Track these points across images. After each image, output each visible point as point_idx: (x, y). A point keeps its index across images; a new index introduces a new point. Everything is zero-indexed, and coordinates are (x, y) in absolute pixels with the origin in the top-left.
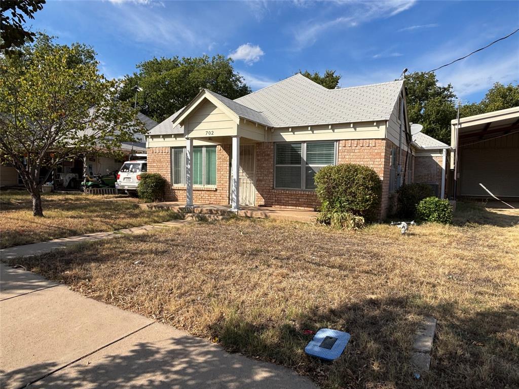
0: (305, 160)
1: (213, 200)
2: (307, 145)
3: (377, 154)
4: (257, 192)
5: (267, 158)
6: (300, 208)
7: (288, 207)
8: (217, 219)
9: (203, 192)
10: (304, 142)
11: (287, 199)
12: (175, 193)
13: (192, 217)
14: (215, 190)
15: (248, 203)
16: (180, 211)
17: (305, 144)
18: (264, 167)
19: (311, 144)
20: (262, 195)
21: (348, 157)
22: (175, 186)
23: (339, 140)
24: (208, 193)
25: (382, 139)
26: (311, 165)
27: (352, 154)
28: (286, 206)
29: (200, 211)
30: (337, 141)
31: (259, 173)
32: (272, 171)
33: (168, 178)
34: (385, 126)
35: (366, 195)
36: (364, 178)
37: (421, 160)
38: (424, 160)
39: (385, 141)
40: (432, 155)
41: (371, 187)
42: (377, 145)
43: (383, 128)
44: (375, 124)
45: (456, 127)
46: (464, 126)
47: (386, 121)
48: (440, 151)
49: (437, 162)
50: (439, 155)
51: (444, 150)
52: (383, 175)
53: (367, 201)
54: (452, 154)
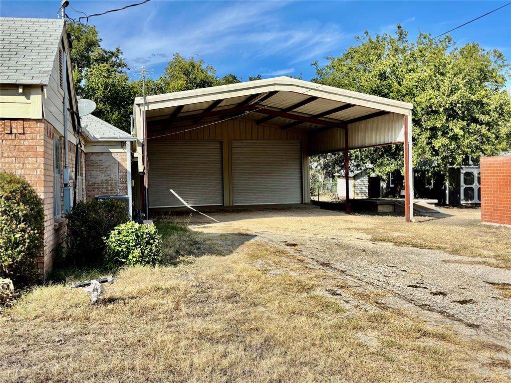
3: (30, 148)
25: (37, 121)
34: (40, 96)
37: (93, 158)
38: (100, 158)
39: (43, 125)
40: (112, 150)
42: (28, 131)
43: (36, 99)
44: (21, 90)
45: (143, 108)
46: (152, 107)
47: (41, 87)
48: (122, 144)
49: (119, 161)
50: (121, 150)
51: (128, 143)
54: (139, 149)
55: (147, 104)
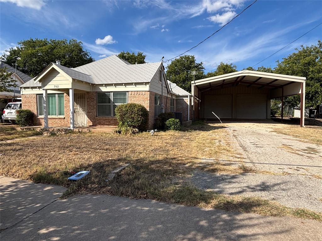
0: (113, 101)
1: (63, 124)
2: (113, 94)
3: (146, 98)
4: (88, 119)
5: (92, 100)
6: (111, 126)
7: (104, 126)
8: (62, 134)
9: (57, 120)
10: (112, 92)
11: (104, 122)
12: (40, 120)
13: (47, 133)
14: (63, 118)
15: (83, 125)
16: (41, 130)
17: (112, 93)
18: (91, 105)
19: (115, 93)
20: (91, 120)
21: (133, 100)
22: (40, 117)
23: (129, 91)
24: (60, 120)
25: (148, 91)
26: (116, 104)
27: (135, 98)
28: (103, 125)
29: (52, 130)
30: (127, 92)
31: (89, 108)
32: (96, 107)
33: (35, 112)
35: (138, 118)
36: (138, 110)
37: (179, 101)
38: (181, 101)
39: (149, 92)
40: (184, 98)
41: (141, 114)
42: (146, 94)
43: (148, 86)
44: (144, 84)
45: (193, 85)
46: (197, 84)
47: (149, 82)
48: (187, 96)
49: (186, 102)
50: (187, 98)
51: (189, 96)
52: (149, 108)
53: (139, 121)
54: (192, 98)
55: (195, 83)
